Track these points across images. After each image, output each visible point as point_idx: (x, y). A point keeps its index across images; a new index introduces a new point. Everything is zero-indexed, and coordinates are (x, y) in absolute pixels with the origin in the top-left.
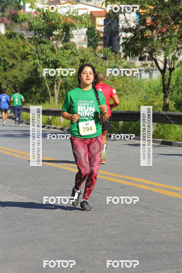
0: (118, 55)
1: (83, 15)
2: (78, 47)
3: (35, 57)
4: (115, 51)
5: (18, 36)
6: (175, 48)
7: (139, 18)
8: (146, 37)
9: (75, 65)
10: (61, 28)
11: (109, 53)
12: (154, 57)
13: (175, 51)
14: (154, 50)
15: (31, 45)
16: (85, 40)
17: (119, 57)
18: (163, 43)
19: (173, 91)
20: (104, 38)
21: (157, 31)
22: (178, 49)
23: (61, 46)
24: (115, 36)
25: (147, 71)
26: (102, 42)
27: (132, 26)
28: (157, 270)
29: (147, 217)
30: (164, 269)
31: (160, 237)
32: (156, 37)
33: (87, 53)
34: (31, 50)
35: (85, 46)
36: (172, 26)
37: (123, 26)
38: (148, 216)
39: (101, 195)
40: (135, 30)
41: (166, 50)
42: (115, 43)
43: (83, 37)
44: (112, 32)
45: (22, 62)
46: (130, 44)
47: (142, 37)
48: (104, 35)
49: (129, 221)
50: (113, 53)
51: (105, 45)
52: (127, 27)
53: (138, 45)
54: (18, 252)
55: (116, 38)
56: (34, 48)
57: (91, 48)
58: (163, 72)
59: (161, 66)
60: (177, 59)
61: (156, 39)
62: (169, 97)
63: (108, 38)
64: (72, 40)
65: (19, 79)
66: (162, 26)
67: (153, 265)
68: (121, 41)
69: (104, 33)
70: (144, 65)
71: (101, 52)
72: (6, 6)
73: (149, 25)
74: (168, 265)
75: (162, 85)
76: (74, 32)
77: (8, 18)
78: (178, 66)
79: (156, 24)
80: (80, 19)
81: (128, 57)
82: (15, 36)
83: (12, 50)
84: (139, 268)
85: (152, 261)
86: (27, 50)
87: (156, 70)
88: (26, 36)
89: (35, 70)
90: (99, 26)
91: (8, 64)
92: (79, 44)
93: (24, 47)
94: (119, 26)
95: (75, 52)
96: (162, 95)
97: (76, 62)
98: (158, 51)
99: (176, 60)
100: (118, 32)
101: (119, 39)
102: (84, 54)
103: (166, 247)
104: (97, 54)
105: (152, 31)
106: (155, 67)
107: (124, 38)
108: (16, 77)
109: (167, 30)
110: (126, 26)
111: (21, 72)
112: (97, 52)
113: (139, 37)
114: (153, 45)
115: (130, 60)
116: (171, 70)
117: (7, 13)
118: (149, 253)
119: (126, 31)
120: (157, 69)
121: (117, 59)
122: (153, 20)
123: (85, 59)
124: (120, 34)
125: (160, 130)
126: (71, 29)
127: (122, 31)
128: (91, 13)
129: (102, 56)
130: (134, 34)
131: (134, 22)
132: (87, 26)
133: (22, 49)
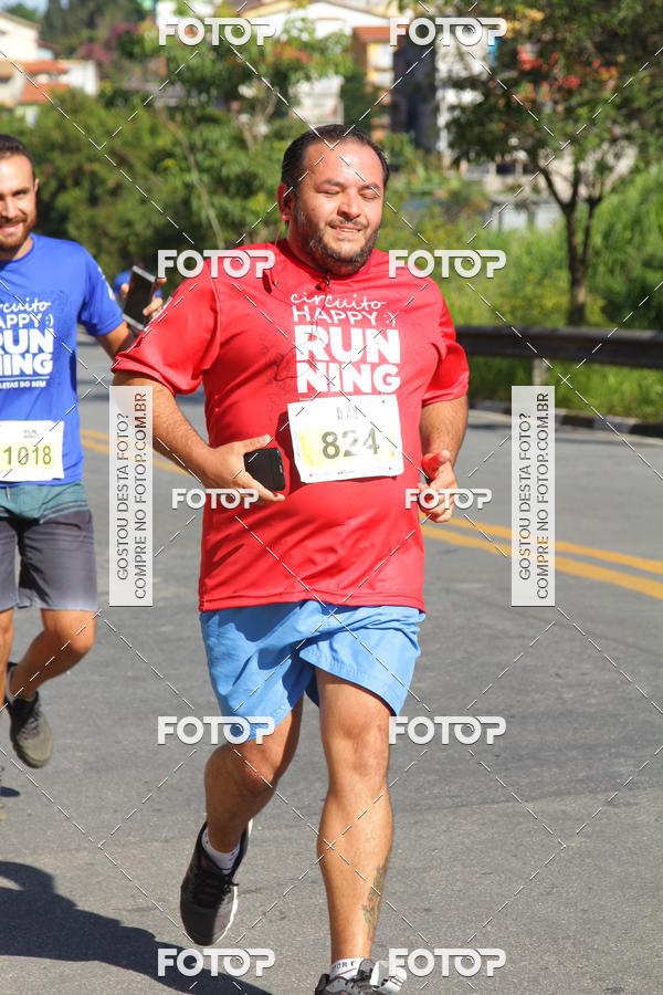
0: (432, 158)
1: (327, 39)
3: (184, 165)
4: (425, 146)
5: (136, 100)
6: (607, 136)
7: (499, 49)
8: (518, 103)
10: (267, 75)
11: (409, 151)
12: (542, 163)
13: (605, 146)
14: (541, 144)
15: (172, 127)
17: (436, 163)
18: (571, 122)
19: (595, 267)
20: (393, 108)
21: (551, 86)
22: (614, 141)
23: (263, 129)
24: (424, 100)
25: (521, 206)
26: (385, 119)
27: (476, 72)
28: (549, 794)
30: (569, 793)
31: (558, 699)
32: (550, 105)
34: (176, 143)
36: (597, 71)
37: (450, 70)
38: (522, 637)
40: (484, 84)
41: (580, 145)
42: (426, 121)
43: (331, 103)
44: (417, 87)
45: (146, 178)
46: (470, 124)
47: (509, 102)
48: (392, 98)
49: (466, 651)
50: (420, 152)
51: (394, 127)
52: (464, 74)
53: (496, 127)
54: (138, 740)
55: (428, 108)
56: (181, 135)
58: (568, 208)
59: (564, 190)
60: (610, 169)
61: (548, 110)
62: (586, 283)
63: (404, 106)
64: (296, 112)
65: (139, 227)
66: (568, 70)
67: (538, 782)
68: (444, 117)
69: (395, 92)
70: (513, 189)
72: (99, 10)
73: (527, 67)
74: (582, 781)
75: (565, 246)
76: (302, 88)
77: (107, 46)
78: (614, 190)
79: (548, 64)
80: (318, 48)
81: (464, 165)
82: (126, 100)
83: (118, 143)
84: (497, 790)
85: (535, 770)
86: (163, 141)
87: (547, 202)
88: (160, 98)
89: (186, 203)
90: (379, 70)
91: (102, 182)
93: (153, 131)
94: (437, 71)
96: (563, 277)
98: (556, 144)
99: (606, 172)
100: (433, 89)
101: (437, 109)
103: (575, 729)
105: (537, 85)
106: (545, 194)
107: (452, 108)
108: (129, 224)
109: (583, 84)
110: (459, 71)
111: (142, 209)
113: (497, 102)
114: (539, 129)
115: (469, 171)
116: (593, 202)
117: (102, 33)
118: (527, 746)
119: (459, 84)
120: (552, 199)
121: (431, 169)
122: (541, 54)
124: (440, 94)
126: (293, 77)
127: (445, 86)
128: (356, 33)
130: (484, 94)
131: (484, 59)
132: (341, 70)
133: (147, 140)
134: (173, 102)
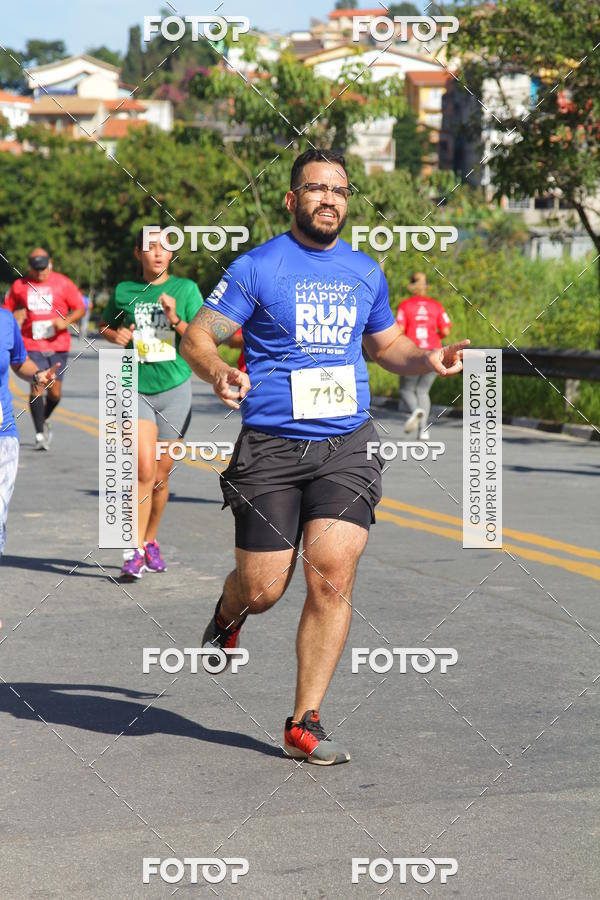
0: (478, 193)
1: (383, 82)
2: (368, 168)
4: (472, 184)
5: (205, 137)
7: (538, 92)
8: (556, 143)
9: (359, 218)
10: (325, 116)
11: (452, 187)
12: (577, 200)
14: (577, 182)
15: (238, 161)
16: (388, 149)
17: (481, 197)
20: (442, 146)
21: (586, 128)
24: (470, 139)
25: (556, 238)
26: (434, 157)
27: (517, 114)
28: (570, 786)
29: (548, 640)
30: (591, 786)
32: (585, 145)
33: (393, 185)
34: (241, 175)
35: (389, 167)
37: (493, 113)
38: (550, 637)
39: (421, 576)
40: (525, 125)
42: (472, 158)
43: (385, 141)
44: (464, 128)
45: (214, 207)
46: (510, 161)
47: (547, 143)
48: (441, 137)
49: (498, 650)
50: (466, 187)
51: (442, 164)
52: (506, 117)
53: (535, 165)
55: (474, 146)
56: (247, 168)
57: (405, 174)
61: (582, 151)
63: (451, 145)
64: (353, 150)
67: (562, 774)
68: (488, 155)
69: (443, 131)
70: (547, 222)
71: (431, 184)
73: (565, 111)
76: (357, 128)
77: (182, 86)
79: (584, 108)
80: (374, 90)
81: (505, 200)
82: (197, 137)
83: (189, 175)
85: (559, 762)
86: (230, 176)
87: (582, 235)
88: (228, 135)
90: (429, 111)
91: (172, 211)
92: (372, 160)
93: (220, 166)
94: (482, 113)
95: (361, 183)
97: (361, 209)
98: (589, 182)
100: (479, 130)
101: (481, 149)
102: (385, 187)
104: (419, 186)
105: (573, 127)
106: (580, 227)
107: (495, 147)
110: (502, 113)
112: (419, 180)
113: (536, 143)
114: (574, 168)
115: (511, 205)
117: (178, 75)
118: (552, 740)
119: (502, 126)
120: (585, 232)
121: (475, 202)
122: (576, 99)
123: (386, 203)
124: (485, 134)
125: (589, 400)
126: (350, 118)
127: (489, 128)
128: (408, 77)
129: (433, 193)
130: (522, 135)
131: (524, 103)
132: (395, 112)
133: (214, 174)
134: (239, 139)
